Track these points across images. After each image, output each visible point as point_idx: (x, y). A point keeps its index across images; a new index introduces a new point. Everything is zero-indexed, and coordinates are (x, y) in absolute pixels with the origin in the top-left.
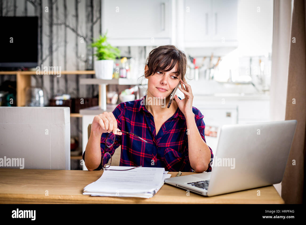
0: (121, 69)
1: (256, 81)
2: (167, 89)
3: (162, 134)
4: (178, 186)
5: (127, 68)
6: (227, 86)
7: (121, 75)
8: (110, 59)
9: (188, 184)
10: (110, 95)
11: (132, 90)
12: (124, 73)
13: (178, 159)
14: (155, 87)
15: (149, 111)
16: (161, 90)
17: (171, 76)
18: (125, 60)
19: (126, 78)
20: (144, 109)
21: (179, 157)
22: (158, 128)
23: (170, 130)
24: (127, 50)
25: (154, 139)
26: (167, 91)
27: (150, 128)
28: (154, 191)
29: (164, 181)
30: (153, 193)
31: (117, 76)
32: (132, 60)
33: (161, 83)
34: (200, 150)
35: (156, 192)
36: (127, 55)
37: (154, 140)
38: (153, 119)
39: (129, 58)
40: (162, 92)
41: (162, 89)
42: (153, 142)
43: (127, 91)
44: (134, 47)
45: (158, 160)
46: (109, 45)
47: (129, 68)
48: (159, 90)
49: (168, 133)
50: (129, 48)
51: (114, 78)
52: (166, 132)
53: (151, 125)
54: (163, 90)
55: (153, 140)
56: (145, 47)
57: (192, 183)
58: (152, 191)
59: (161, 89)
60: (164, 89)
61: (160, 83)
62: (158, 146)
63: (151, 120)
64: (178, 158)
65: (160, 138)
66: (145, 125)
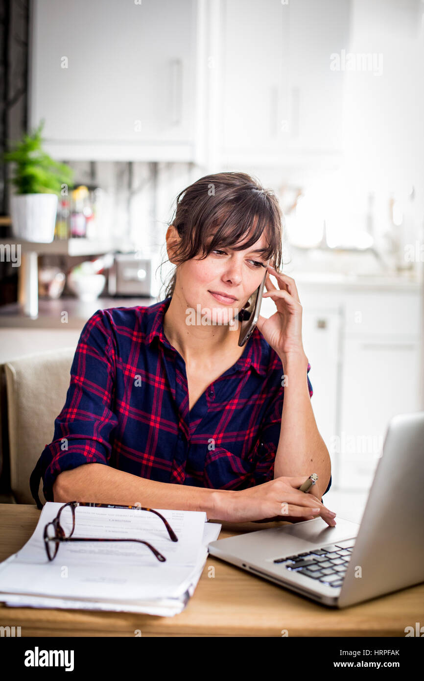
0: (74, 213)
1: (382, 246)
2: (237, 296)
3: (204, 410)
4: (247, 568)
5: (88, 211)
6: (317, 255)
7: (73, 229)
8: (50, 190)
9: (276, 562)
10: (47, 276)
11: (99, 265)
12: (79, 224)
13: (242, 478)
14: (208, 289)
15: (175, 345)
16: (223, 298)
17: (248, 260)
18: (82, 193)
19: (84, 236)
20: (162, 339)
21: (244, 471)
22: (195, 393)
23: (225, 403)
24: (87, 168)
25: (182, 421)
26: (237, 302)
27: (173, 391)
28: (187, 593)
29: (207, 550)
30: (182, 597)
31: (63, 232)
32: (99, 193)
33: (226, 279)
34: (312, 460)
35: (191, 592)
36: (87, 180)
37: (180, 425)
38: (185, 370)
39: (92, 188)
40: (224, 304)
41: (226, 296)
42: (179, 430)
43: (87, 267)
44: (105, 163)
45: (188, 476)
46: (46, 157)
47: (94, 211)
48: (216, 298)
49: (219, 409)
50: (93, 164)
51: (56, 237)
52: (215, 405)
53: (177, 385)
54: (228, 300)
55: (178, 424)
56: (130, 164)
57: (287, 559)
58: (180, 592)
59: (221, 295)
60: (232, 296)
61: (222, 280)
62: (190, 441)
63: (178, 372)
64: (243, 474)
65: (198, 421)
66: (163, 381)
